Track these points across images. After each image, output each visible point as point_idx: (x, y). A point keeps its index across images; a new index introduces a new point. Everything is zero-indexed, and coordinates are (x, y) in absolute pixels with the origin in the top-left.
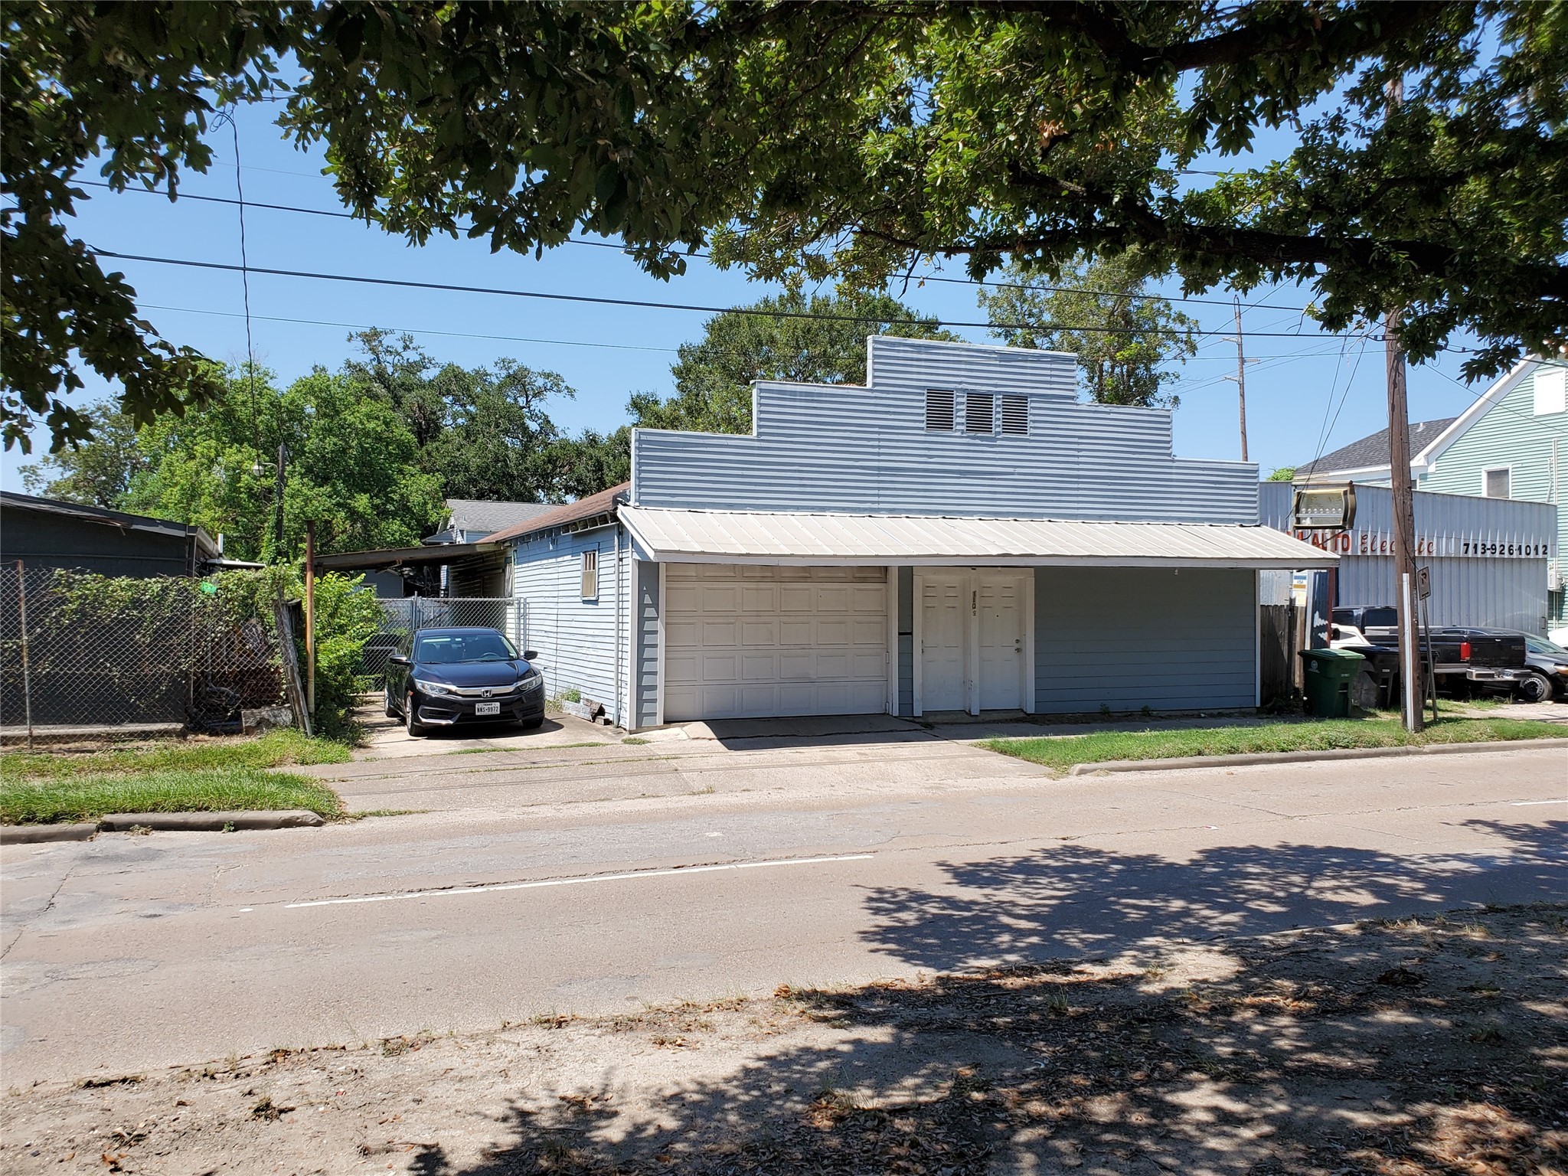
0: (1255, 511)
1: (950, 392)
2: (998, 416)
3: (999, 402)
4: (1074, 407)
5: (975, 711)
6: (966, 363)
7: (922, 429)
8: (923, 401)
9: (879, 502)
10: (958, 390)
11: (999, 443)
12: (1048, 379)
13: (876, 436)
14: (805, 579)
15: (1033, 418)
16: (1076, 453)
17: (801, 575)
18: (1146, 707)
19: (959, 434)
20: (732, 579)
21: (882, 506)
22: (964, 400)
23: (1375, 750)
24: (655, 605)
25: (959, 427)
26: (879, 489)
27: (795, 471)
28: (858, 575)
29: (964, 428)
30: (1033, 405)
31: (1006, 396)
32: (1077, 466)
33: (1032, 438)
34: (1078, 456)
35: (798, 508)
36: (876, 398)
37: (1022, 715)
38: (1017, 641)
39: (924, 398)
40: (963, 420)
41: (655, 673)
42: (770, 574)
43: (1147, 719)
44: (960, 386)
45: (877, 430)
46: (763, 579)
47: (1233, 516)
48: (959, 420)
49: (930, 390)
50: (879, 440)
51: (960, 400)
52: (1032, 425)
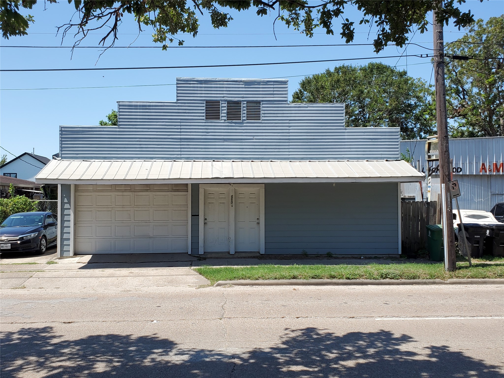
0: (397, 153)
1: (218, 102)
2: (244, 112)
3: (245, 105)
4: (287, 105)
5: (232, 252)
6: (226, 87)
7: (204, 120)
8: (204, 106)
9: (181, 154)
10: (222, 100)
11: (245, 125)
12: (272, 92)
13: (179, 124)
14: (147, 190)
15: (263, 112)
16: (288, 128)
17: (145, 188)
18: (330, 252)
19: (223, 121)
20: (110, 191)
21: (182, 156)
22: (226, 105)
23: (412, 281)
24: (69, 203)
25: (223, 118)
26: (181, 148)
27: (137, 141)
28: (174, 188)
29: (225, 118)
30: (263, 106)
31: (248, 102)
32: (288, 134)
33: (263, 122)
34: (289, 129)
35: (139, 158)
36: (178, 106)
37: (258, 255)
38: (258, 219)
39: (204, 105)
40: (225, 115)
41: (69, 233)
42: (129, 188)
43: (330, 258)
44: (223, 99)
45: (179, 121)
46: (125, 191)
47: (383, 156)
48: (223, 115)
49: (207, 101)
50: (181, 126)
51: (223, 105)
52: (263, 115)
